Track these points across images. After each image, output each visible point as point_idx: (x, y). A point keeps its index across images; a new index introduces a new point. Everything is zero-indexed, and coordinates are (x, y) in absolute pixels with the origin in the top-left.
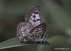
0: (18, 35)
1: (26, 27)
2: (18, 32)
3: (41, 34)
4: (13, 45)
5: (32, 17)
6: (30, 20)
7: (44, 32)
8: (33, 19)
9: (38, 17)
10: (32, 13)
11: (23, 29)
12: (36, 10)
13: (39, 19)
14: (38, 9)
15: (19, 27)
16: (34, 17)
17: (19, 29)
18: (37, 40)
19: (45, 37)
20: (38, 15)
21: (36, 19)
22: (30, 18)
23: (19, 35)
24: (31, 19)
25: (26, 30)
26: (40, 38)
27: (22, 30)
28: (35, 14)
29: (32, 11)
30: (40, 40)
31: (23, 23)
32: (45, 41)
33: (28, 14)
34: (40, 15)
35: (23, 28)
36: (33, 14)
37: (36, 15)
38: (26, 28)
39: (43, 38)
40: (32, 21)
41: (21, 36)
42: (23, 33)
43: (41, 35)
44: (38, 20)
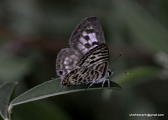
0: (58, 71)
1: (73, 56)
2: (59, 66)
3: (101, 68)
4: (51, 93)
5: (82, 39)
6: (80, 45)
7: (106, 63)
8: (85, 42)
9: (93, 38)
10: (82, 32)
11: (67, 61)
12: (88, 25)
13: (96, 41)
14: (93, 24)
15: (60, 56)
16: (87, 38)
17: (60, 60)
18: (94, 81)
19: (110, 74)
20: (94, 34)
21: (90, 42)
22: (78, 41)
23: (61, 73)
24: (81, 43)
25: (72, 63)
26: (100, 76)
27: (65, 63)
28: (88, 33)
29: (83, 28)
30: (100, 81)
31: (67, 50)
32: (111, 82)
33: (75, 34)
34: (97, 34)
35: (67, 59)
36: (85, 34)
37: (90, 35)
38: (73, 60)
39: (105, 77)
40: (84, 47)
41: (64, 73)
42: (67, 67)
43: (100, 71)
44: (94, 43)
